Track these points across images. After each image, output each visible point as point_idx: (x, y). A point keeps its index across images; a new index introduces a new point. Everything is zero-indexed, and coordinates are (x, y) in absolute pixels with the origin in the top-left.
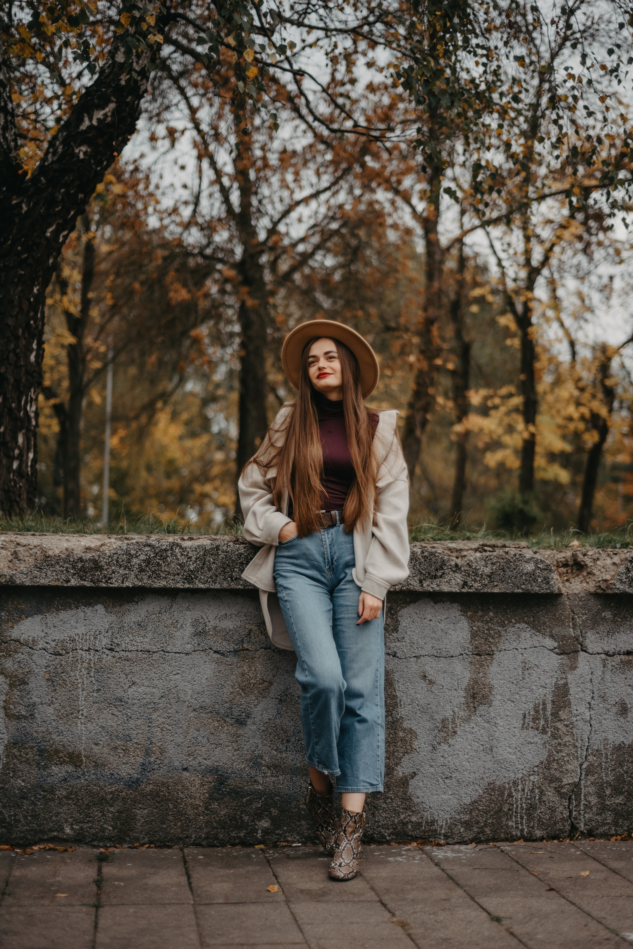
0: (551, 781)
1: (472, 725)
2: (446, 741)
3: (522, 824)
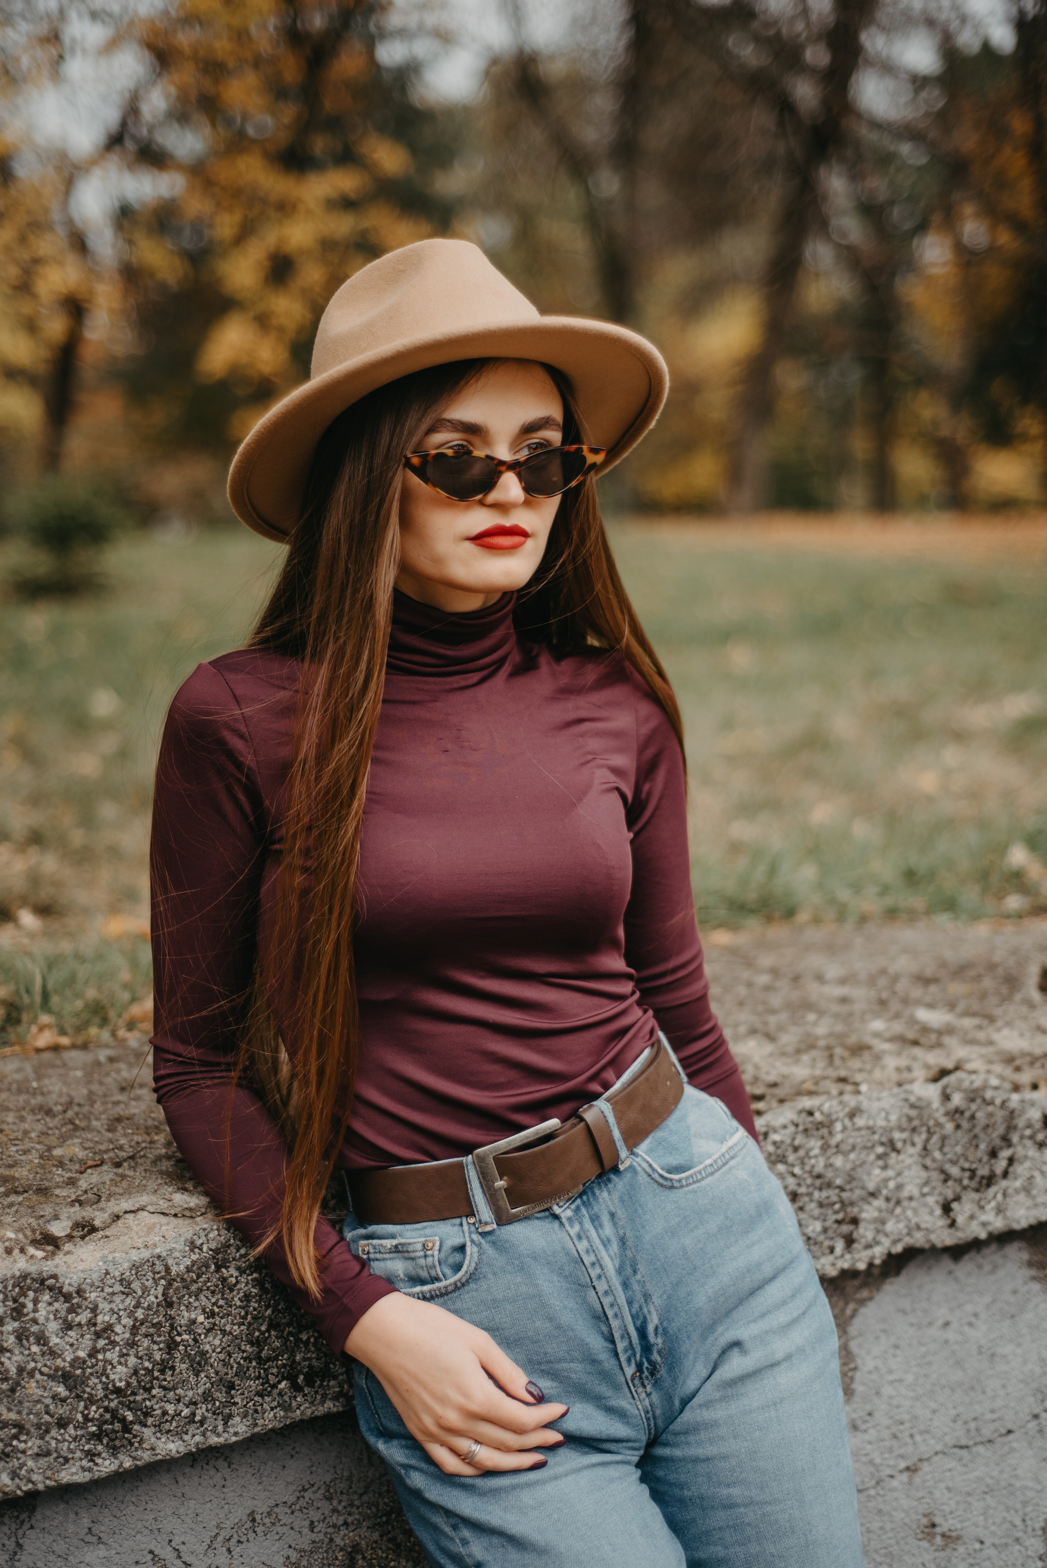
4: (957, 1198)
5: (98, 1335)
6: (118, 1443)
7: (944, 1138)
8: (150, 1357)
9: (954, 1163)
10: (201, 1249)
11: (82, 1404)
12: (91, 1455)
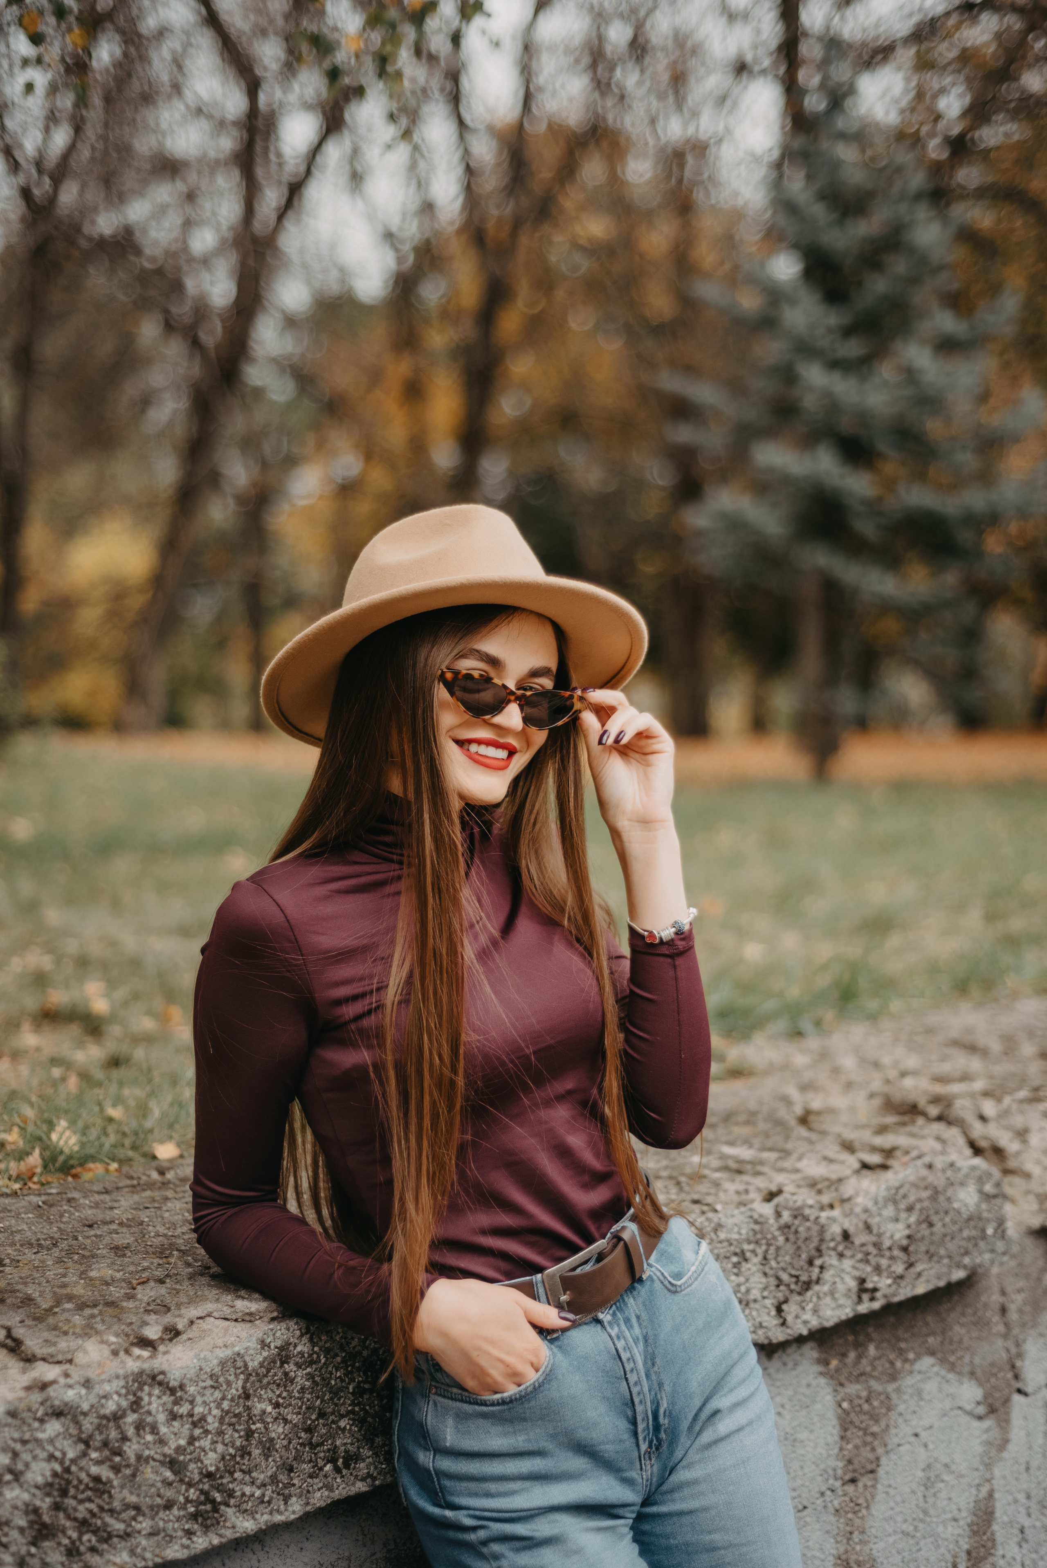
4: (786, 1301)
5: (195, 1425)
6: (209, 1522)
7: (778, 1249)
8: (233, 1443)
9: (784, 1270)
10: (269, 1347)
11: (184, 1487)
12: (189, 1533)
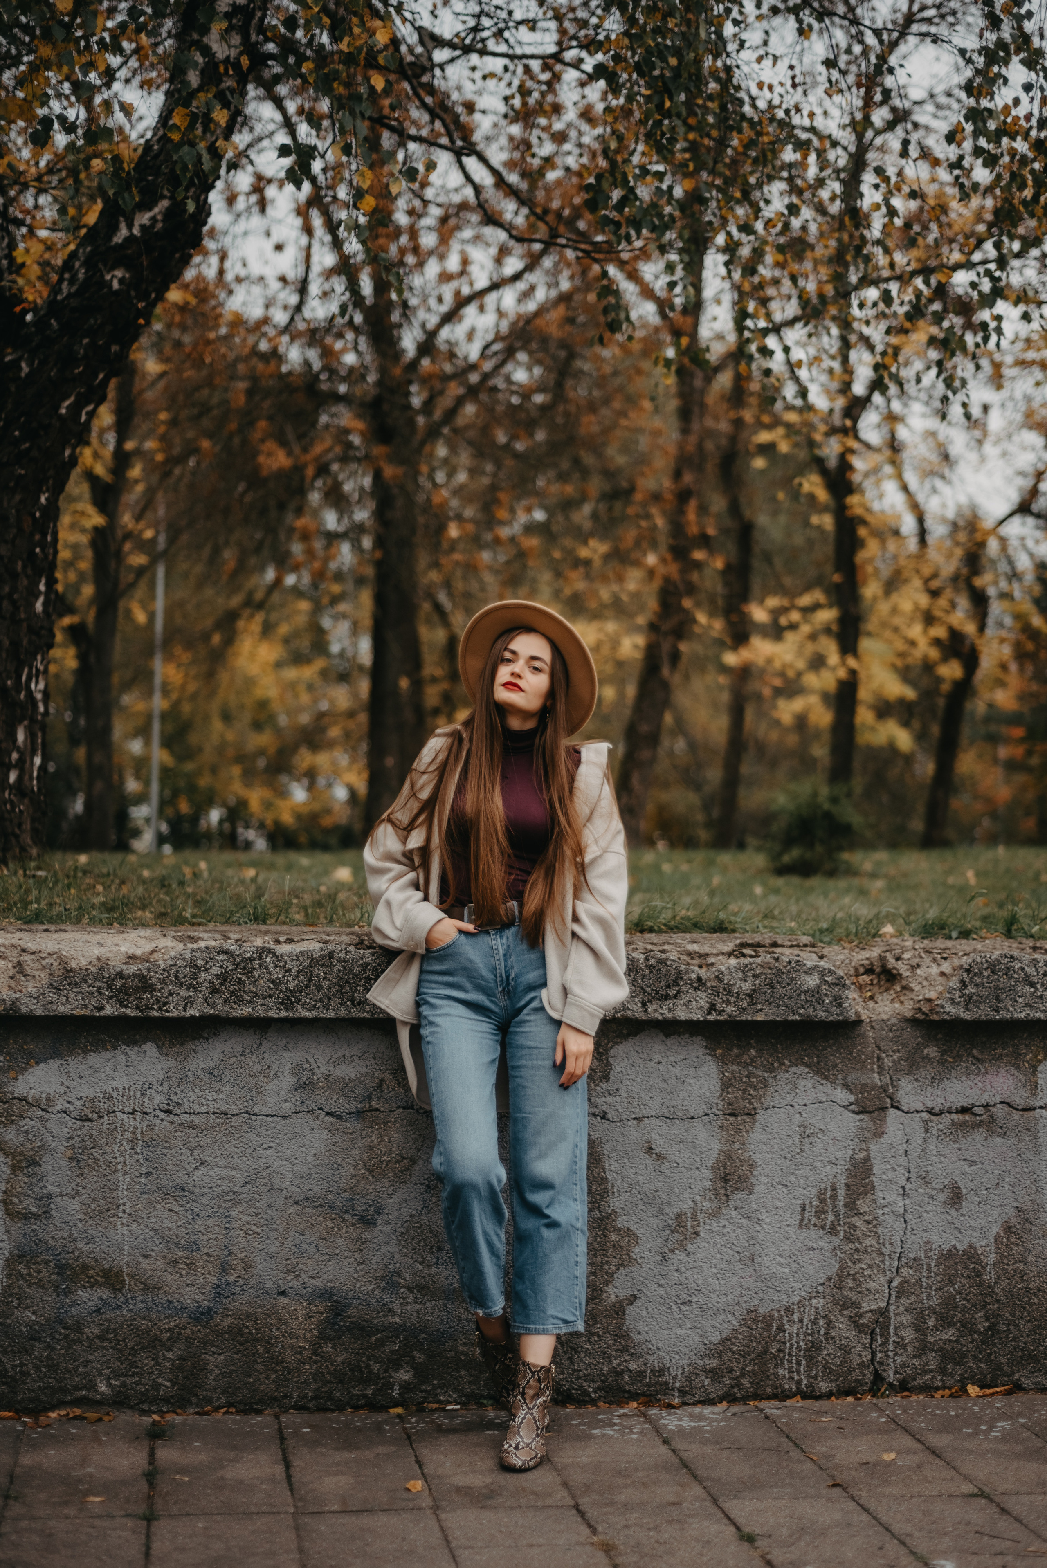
0: (844, 1307)
1: (723, 1222)
2: (682, 1246)
3: (798, 1372)
4: (649, 1001)
5: (286, 971)
6: (289, 1008)
7: (644, 976)
8: (303, 982)
9: (648, 986)
11: (278, 992)
12: (279, 1010)
